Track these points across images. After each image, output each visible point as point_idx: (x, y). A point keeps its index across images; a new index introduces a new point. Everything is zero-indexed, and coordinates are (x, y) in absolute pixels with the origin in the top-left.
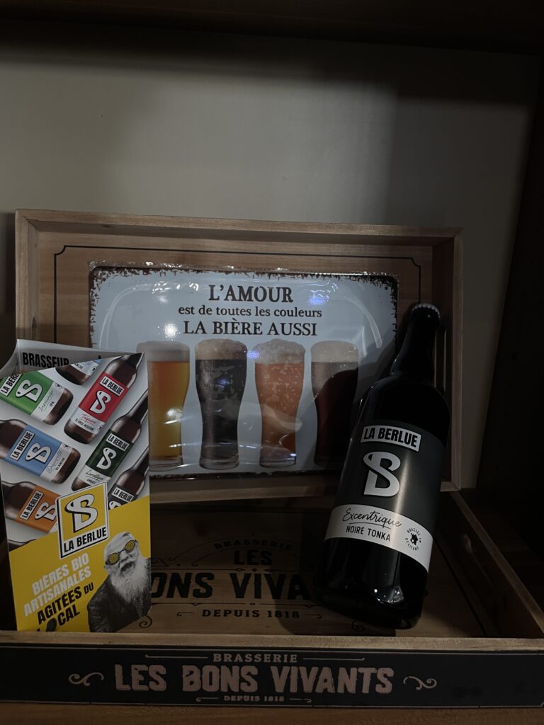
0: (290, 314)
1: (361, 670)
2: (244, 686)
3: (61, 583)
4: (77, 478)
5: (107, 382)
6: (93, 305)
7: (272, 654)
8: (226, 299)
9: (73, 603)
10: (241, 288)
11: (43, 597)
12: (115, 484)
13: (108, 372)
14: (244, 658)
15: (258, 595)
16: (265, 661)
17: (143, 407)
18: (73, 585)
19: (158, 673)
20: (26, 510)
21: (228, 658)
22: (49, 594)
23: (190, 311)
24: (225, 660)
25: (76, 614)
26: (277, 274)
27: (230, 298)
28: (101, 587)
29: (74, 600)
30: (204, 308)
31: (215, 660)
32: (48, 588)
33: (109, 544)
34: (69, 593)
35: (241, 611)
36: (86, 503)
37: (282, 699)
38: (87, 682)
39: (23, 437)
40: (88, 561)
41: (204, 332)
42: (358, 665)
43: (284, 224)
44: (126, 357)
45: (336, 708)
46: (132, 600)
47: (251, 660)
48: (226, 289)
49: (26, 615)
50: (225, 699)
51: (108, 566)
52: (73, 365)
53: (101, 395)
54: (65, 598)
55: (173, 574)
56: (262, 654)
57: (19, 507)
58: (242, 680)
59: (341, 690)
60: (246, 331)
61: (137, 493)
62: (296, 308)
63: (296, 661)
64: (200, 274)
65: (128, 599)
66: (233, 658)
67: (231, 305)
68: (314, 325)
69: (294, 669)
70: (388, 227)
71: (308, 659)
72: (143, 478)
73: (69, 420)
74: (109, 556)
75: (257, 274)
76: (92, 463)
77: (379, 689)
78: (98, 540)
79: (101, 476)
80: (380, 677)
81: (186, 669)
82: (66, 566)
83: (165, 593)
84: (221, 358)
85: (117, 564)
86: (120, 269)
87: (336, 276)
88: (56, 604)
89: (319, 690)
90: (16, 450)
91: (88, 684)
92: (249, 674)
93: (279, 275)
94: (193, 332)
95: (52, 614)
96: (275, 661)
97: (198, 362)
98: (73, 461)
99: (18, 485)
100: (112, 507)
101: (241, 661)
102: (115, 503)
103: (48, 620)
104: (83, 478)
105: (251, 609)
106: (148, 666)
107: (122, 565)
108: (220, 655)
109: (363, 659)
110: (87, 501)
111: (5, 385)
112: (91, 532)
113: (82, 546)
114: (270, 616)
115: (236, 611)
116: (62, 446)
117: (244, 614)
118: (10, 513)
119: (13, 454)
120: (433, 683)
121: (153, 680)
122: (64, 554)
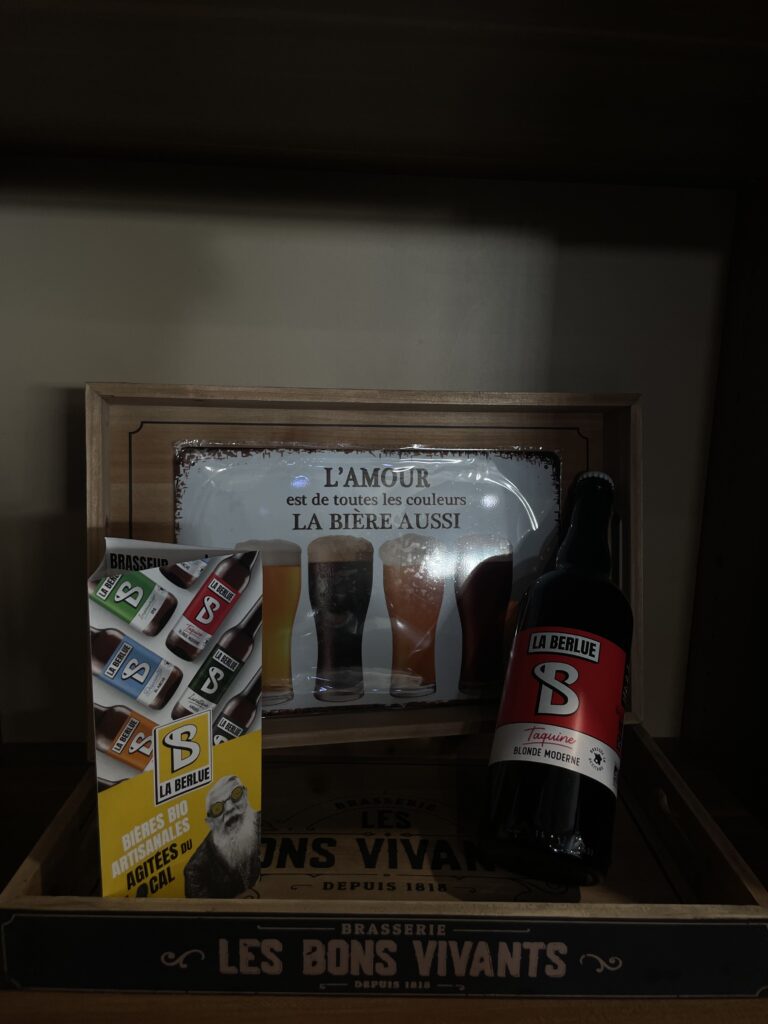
0: (427, 502)
1: (527, 945)
2: (379, 966)
3: (155, 838)
4: (178, 704)
5: (216, 585)
6: (179, 496)
7: (415, 923)
8: (346, 485)
9: (167, 866)
10: (364, 471)
11: (133, 854)
12: (222, 713)
13: (218, 573)
14: (379, 929)
15: (393, 864)
16: (406, 933)
17: (256, 617)
18: (168, 840)
19: (272, 950)
20: (119, 741)
21: (359, 930)
22: (141, 851)
23: (301, 501)
24: (357, 933)
25: (171, 880)
26: (409, 451)
27: (351, 483)
28: (201, 846)
29: (169, 861)
30: (318, 497)
31: (344, 932)
32: (141, 843)
33: (212, 790)
34: (164, 851)
35: (372, 884)
36: (186, 735)
37: (427, 985)
38: (184, 962)
39: (120, 651)
40: (186, 810)
41: (319, 527)
42: (522, 939)
43: (419, 393)
44: (239, 555)
45: (495, 998)
46: (237, 867)
47: (388, 931)
48: (346, 472)
49: (114, 876)
50: (356, 985)
51: (210, 819)
52: (179, 565)
53: (209, 601)
54: (159, 857)
55: (284, 840)
56: (403, 924)
57: (111, 736)
58: (377, 959)
59: (501, 973)
60: (371, 525)
61: (247, 726)
62: (434, 495)
63: (444, 934)
64: (313, 453)
65: (232, 864)
66: (366, 930)
67: (351, 492)
68: (457, 515)
69: (443, 944)
70: (547, 395)
71: (460, 930)
72: (254, 707)
73: (172, 631)
74: (212, 806)
75: (385, 452)
76: (196, 684)
77: (549, 971)
78: (199, 783)
79: (206, 701)
80: (551, 955)
81: (308, 944)
82: (161, 815)
83: (275, 862)
84: (341, 560)
85: (221, 817)
86: (212, 450)
87: (484, 453)
88: (148, 865)
89: (474, 972)
90: (112, 666)
91: (185, 966)
92: (386, 951)
93: (412, 454)
94: (304, 528)
95: (143, 878)
96: (418, 933)
97: (312, 566)
98: (174, 681)
99: (111, 710)
100: (217, 742)
101: (376, 933)
102: (221, 738)
103: (138, 885)
104: (185, 704)
105: (386, 881)
106: (260, 941)
107: (227, 819)
108: (349, 926)
109: (529, 930)
110: (188, 733)
111: (104, 587)
112: (192, 773)
113: (181, 790)
114: (409, 888)
115: (366, 884)
116: (162, 663)
117: (376, 886)
118: (102, 744)
119: (108, 670)
120: (617, 963)
121: (265, 959)
122: (160, 800)
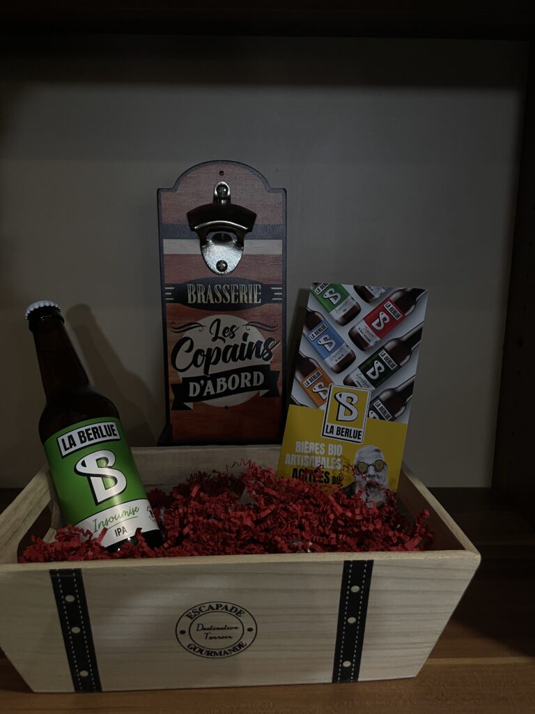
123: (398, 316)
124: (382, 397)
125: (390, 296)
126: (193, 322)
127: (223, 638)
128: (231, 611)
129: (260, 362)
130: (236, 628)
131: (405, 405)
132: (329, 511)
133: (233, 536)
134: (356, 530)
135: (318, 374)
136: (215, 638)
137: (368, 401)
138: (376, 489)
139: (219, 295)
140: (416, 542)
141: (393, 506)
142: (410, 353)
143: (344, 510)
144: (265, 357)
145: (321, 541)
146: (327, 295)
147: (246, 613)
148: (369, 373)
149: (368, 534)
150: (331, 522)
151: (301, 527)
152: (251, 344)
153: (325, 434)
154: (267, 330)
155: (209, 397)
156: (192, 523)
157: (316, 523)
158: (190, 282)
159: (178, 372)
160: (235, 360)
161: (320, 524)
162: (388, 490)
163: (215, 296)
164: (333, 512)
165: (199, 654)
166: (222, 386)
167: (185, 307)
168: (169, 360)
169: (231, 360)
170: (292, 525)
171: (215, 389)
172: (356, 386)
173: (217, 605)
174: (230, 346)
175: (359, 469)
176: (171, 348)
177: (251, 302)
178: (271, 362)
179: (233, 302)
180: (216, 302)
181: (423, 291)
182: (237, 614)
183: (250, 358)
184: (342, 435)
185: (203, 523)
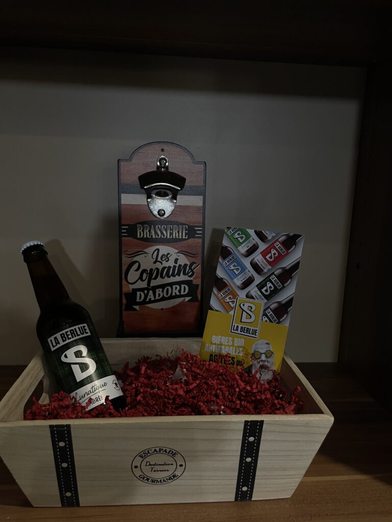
123: (284, 252)
124: (271, 307)
125: (279, 238)
126: (140, 250)
127: (163, 471)
128: (169, 453)
129: (186, 278)
130: (172, 464)
131: (287, 313)
132: (236, 385)
133: (171, 401)
134: (253, 398)
135: (229, 290)
136: (158, 471)
137: (262, 310)
138: (266, 370)
139: (159, 233)
140: (293, 407)
141: (277, 382)
142: (291, 278)
143: (245, 384)
144: (190, 274)
145: (230, 406)
146: (236, 236)
147: (179, 455)
148: (263, 290)
149: (261, 402)
150: (237, 393)
151: (217, 396)
152: (180, 266)
153: (232, 331)
154: (192, 257)
155: (151, 302)
156: (143, 393)
157: (227, 393)
158: (139, 223)
159: (130, 285)
160: (169, 277)
161: (230, 394)
162: (275, 371)
163: (156, 233)
164: (238, 386)
165: (146, 481)
166: (159, 295)
167: (135, 240)
168: (123, 276)
169: (166, 277)
170: (211, 394)
171: (155, 297)
172: (254, 299)
173: (160, 449)
174: (166, 267)
175: (255, 356)
176: (124, 268)
177: (180, 237)
178: (194, 278)
179: (168, 237)
180: (157, 237)
181: (301, 236)
182: (173, 455)
183: (179, 275)
184: (244, 332)
185: (150, 393)
